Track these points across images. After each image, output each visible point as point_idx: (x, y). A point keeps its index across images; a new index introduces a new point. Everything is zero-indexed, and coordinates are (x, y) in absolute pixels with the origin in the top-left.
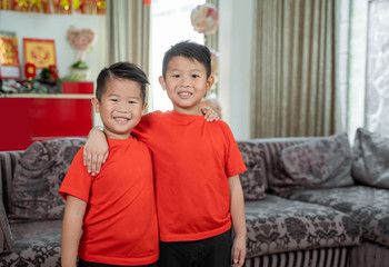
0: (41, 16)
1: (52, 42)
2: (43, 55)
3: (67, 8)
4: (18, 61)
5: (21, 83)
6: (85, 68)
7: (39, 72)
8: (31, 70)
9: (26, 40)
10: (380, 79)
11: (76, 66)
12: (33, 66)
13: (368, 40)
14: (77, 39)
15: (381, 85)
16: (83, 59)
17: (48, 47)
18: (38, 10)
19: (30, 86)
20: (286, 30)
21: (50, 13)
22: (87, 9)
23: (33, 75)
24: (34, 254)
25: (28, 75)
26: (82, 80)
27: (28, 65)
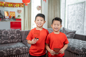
0: (13, 8)
1: (14, 12)
2: (13, 14)
3: (17, 6)
4: (9, 15)
5: (9, 19)
6: (20, 16)
7: (12, 17)
8: (10, 17)
9: (10, 12)
10: (70, 18)
11: (19, 16)
12: (11, 16)
13: (68, 12)
14: (19, 11)
15: (70, 19)
16: (20, 15)
17: (14, 13)
18: (12, 7)
19: (10, 20)
20: (53, 10)
21: (14, 7)
22: (21, 7)
23: (11, 18)
24: (12, 49)
25: (10, 18)
26: (20, 18)
27: (10, 16)
